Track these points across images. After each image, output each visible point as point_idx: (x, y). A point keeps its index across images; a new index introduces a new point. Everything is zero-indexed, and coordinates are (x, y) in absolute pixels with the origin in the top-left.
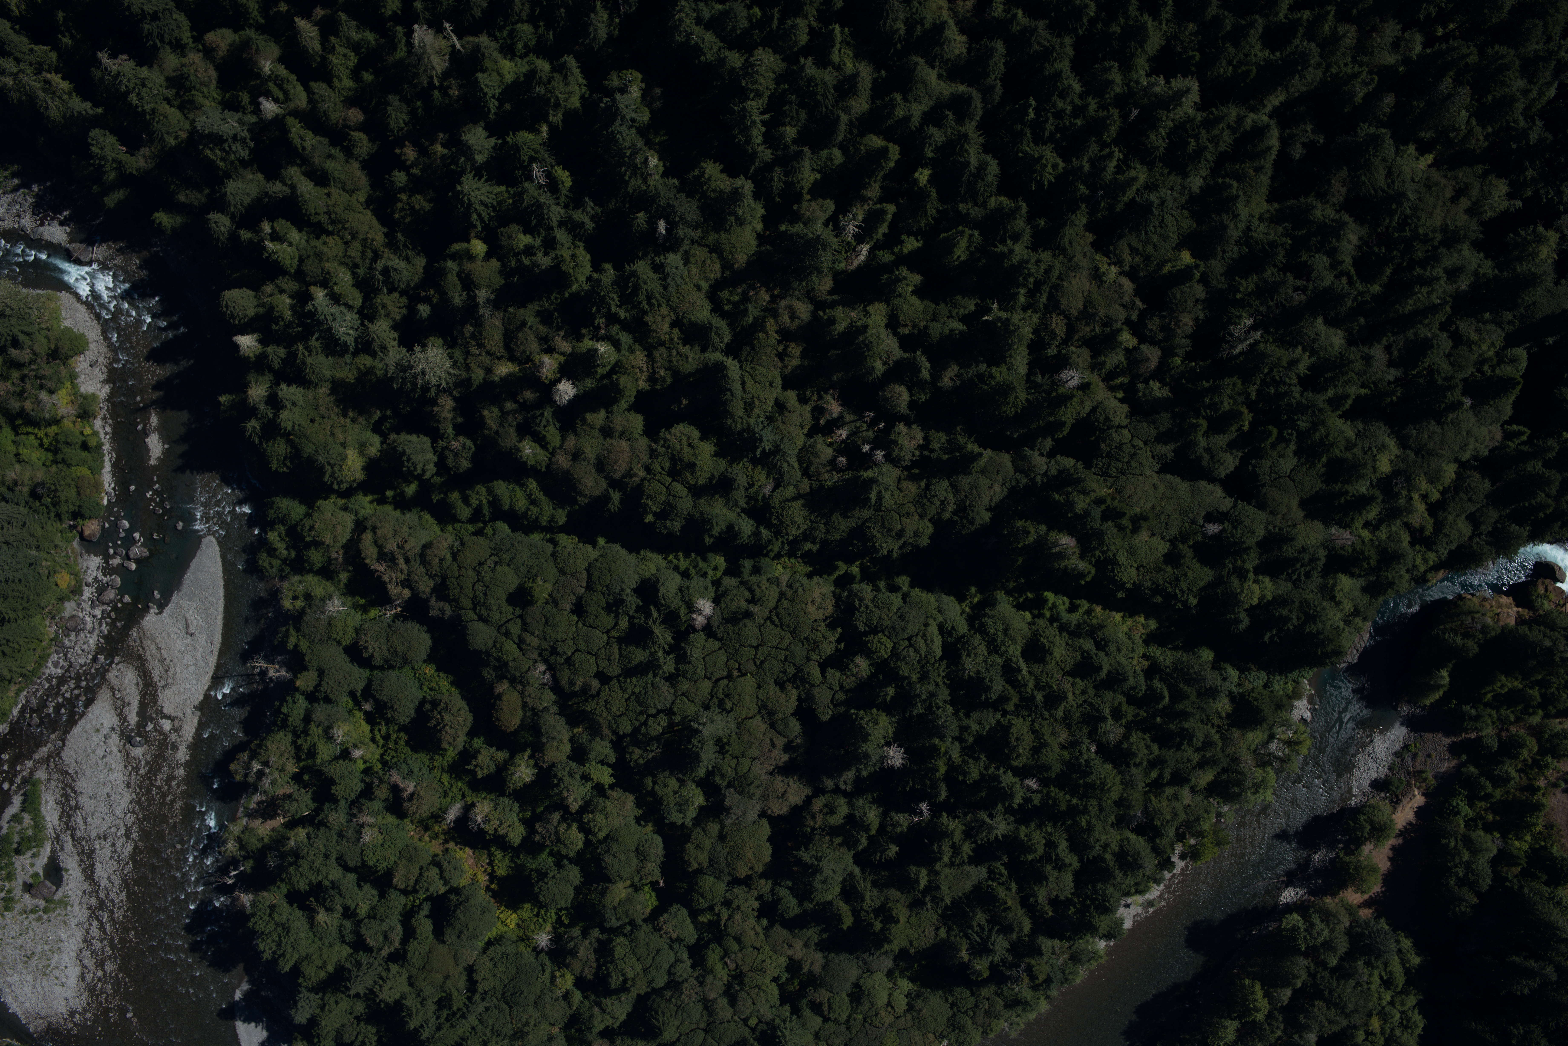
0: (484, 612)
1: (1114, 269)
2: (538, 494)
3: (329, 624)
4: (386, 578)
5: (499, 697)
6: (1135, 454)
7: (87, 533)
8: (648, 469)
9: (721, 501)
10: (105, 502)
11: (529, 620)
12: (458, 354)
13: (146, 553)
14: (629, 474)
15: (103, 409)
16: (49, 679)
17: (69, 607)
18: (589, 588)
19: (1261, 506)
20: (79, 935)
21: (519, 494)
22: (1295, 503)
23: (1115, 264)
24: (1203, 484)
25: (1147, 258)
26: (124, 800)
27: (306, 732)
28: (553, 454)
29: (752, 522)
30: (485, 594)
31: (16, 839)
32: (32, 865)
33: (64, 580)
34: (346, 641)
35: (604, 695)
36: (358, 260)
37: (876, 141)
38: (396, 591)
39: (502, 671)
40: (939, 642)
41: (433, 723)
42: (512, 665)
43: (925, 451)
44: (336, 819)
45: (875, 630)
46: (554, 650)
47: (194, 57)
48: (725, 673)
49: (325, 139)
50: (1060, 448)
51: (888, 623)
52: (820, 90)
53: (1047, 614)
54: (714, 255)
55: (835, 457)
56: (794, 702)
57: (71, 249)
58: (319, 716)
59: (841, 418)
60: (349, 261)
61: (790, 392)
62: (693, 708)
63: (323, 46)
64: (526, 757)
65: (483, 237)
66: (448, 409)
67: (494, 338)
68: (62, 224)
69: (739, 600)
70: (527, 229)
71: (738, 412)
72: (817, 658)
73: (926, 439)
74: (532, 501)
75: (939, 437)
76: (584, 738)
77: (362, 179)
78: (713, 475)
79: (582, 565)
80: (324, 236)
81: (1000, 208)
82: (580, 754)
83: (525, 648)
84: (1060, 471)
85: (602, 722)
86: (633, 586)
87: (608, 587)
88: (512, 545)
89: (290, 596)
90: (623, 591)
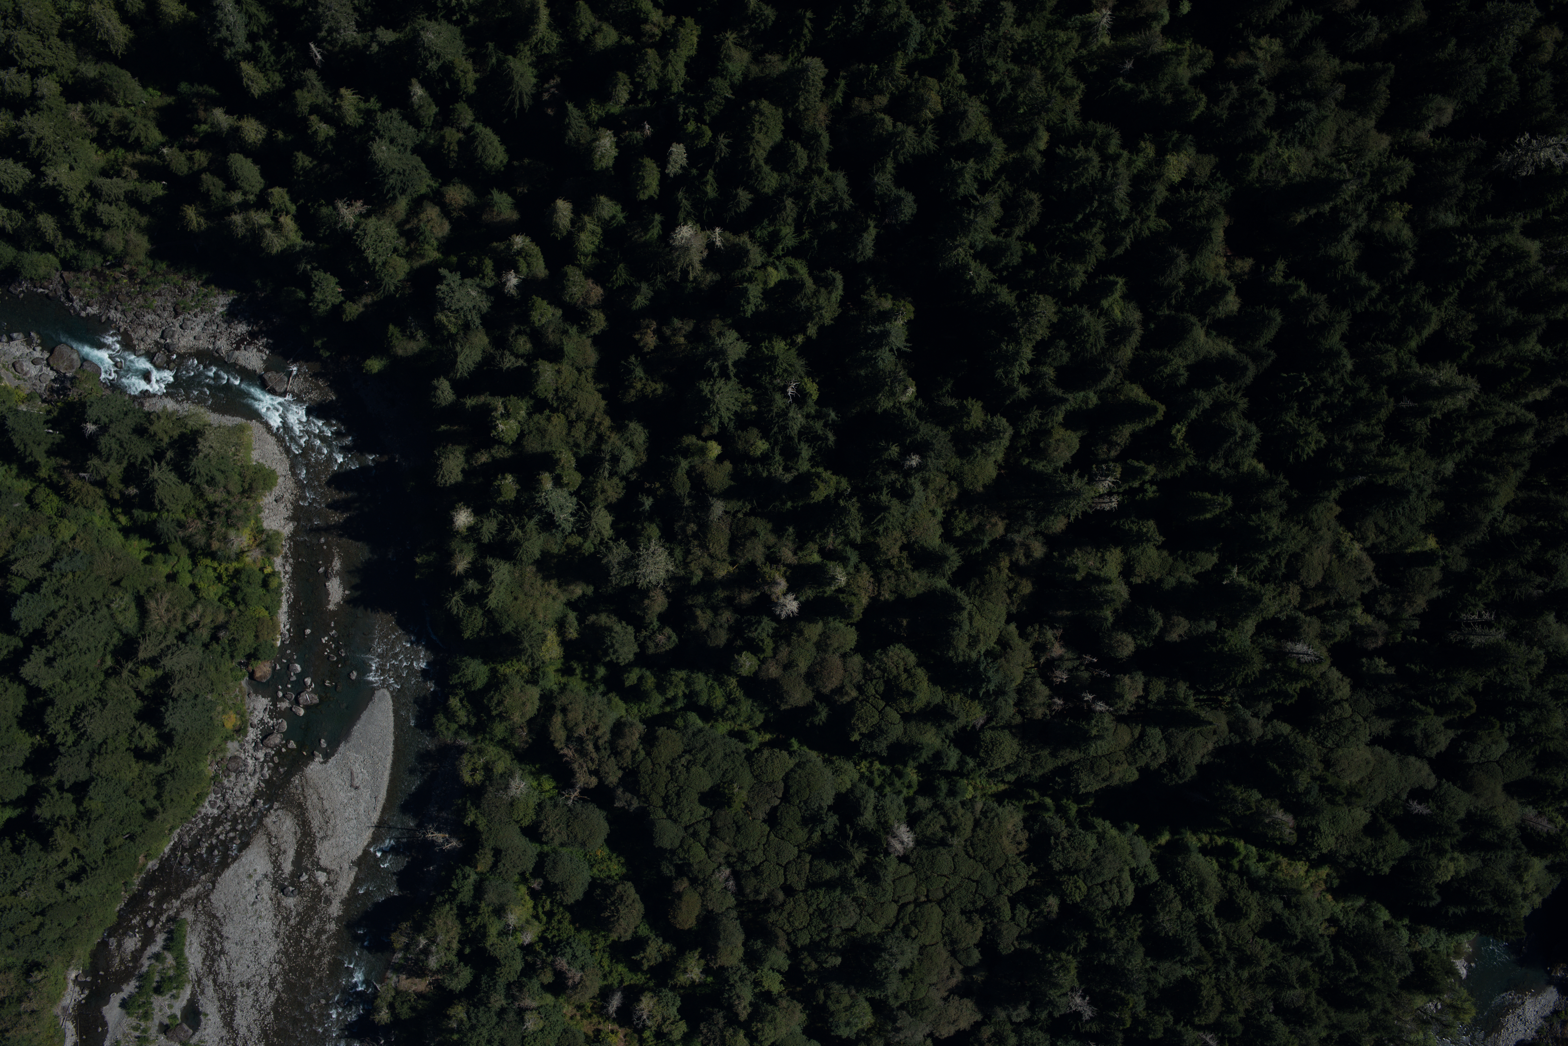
0: (675, 812)
2: (738, 694)
3: (512, 804)
4: (576, 766)
5: (679, 896)
6: (1355, 729)
7: (258, 674)
8: (859, 688)
9: (934, 730)
10: (279, 643)
11: (719, 824)
12: (678, 553)
13: (316, 700)
14: (840, 690)
15: (285, 547)
17: (232, 747)
18: (786, 798)
19: (1467, 787)
21: (719, 693)
22: (1499, 788)
23: (1358, 541)
24: (1412, 759)
26: (271, 949)
27: (475, 910)
28: (763, 662)
29: (958, 751)
30: (678, 795)
31: (157, 978)
32: (170, 1006)
33: (231, 721)
34: (526, 822)
35: (788, 907)
36: (581, 441)
37: (1137, 393)
38: (584, 779)
39: (683, 869)
40: (1131, 888)
41: (607, 914)
42: (696, 866)
43: (1142, 702)
44: (498, 1000)
45: (1070, 871)
46: (742, 857)
47: (432, 212)
48: (912, 898)
49: (559, 313)
50: (1279, 713)
51: (1084, 866)
52: (1091, 340)
53: (1237, 866)
54: (954, 483)
55: (1051, 697)
56: (979, 933)
57: (266, 377)
58: (491, 897)
59: (1061, 658)
60: (571, 440)
61: (1012, 627)
62: (876, 929)
63: (573, 223)
64: (697, 955)
65: (718, 438)
66: (659, 603)
67: (720, 541)
68: (259, 351)
69: (935, 826)
70: (765, 436)
71: (962, 644)
72: (1007, 892)
73: (1146, 689)
74: (731, 701)
75: (1159, 689)
76: (759, 944)
77: (592, 356)
78: (929, 703)
79: (779, 775)
80: (547, 412)
81: (1253, 473)
82: (753, 959)
83: (712, 851)
84: (1277, 737)
85: (780, 933)
86: (830, 802)
87: (805, 802)
88: (706, 743)
89: (470, 767)
90: (820, 807)
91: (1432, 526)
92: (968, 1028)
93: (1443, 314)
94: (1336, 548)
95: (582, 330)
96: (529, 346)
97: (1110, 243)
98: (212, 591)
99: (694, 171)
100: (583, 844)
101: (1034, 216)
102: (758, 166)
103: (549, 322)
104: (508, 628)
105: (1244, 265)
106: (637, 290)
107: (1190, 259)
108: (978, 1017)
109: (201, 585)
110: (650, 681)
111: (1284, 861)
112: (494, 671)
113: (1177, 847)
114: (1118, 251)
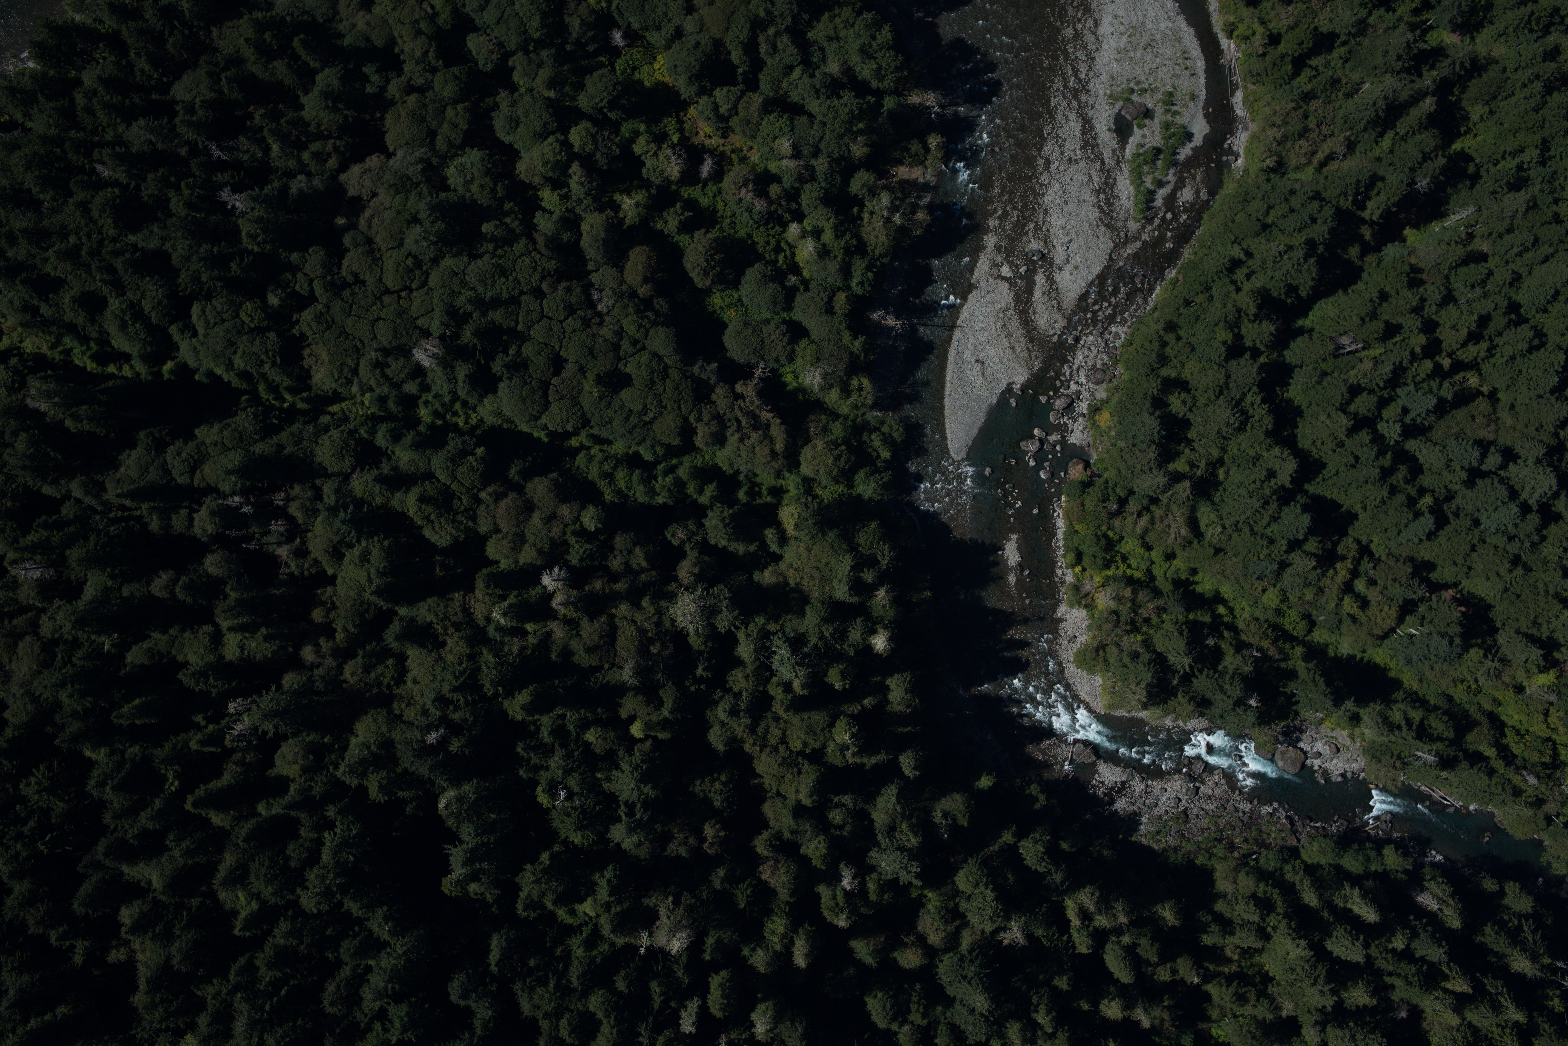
0: (655, 364)
2: (602, 484)
3: (818, 359)
4: (757, 403)
5: (647, 279)
7: (1080, 467)
8: (478, 501)
9: (402, 464)
10: (1063, 497)
11: (611, 354)
12: (667, 624)
14: (498, 497)
15: (1063, 593)
17: (1101, 394)
18: (545, 385)
21: (622, 483)
27: (848, 251)
28: (576, 520)
29: (376, 443)
30: (652, 382)
33: (1104, 419)
34: (804, 342)
35: (537, 275)
36: (773, 724)
37: (217, 819)
38: (748, 389)
39: (644, 305)
40: (194, 319)
41: (717, 257)
42: (632, 310)
43: (194, 507)
44: (821, 165)
45: (258, 330)
46: (586, 323)
47: (935, 938)
48: (415, 294)
49: (803, 850)
50: (53, 505)
51: (244, 338)
52: (263, 870)
53: (92, 344)
54: (397, 712)
55: (286, 506)
56: (345, 263)
57: (1094, 758)
58: (833, 267)
59: (279, 544)
60: (783, 725)
61: (330, 572)
62: (448, 260)
63: (792, 942)
64: (628, 221)
65: (634, 741)
66: (685, 571)
67: (626, 637)
68: (1102, 782)
69: (395, 367)
70: (588, 745)
71: (376, 554)
72: (318, 306)
73: (191, 520)
74: (609, 477)
75: (178, 522)
76: (566, 237)
77: (768, 809)
78: (406, 492)
79: (554, 407)
80: (808, 751)
81: (95, 747)
82: (571, 222)
83: (616, 328)
84: (55, 482)
85: (544, 251)
86: (501, 385)
87: (525, 383)
88: (630, 433)
89: (864, 391)
90: (510, 379)
92: (352, 165)
95: (778, 835)
96: (831, 815)
97: (250, 969)
98: (1129, 546)
99: (673, 1004)
100: (746, 324)
101: (331, 987)
102: (608, 1016)
103: (810, 840)
104: (831, 535)
105: (116, 956)
106: (723, 881)
107: (169, 958)
108: (343, 177)
109: (1142, 551)
110: (691, 489)
111: (45, 350)
112: (850, 485)
113: (154, 359)
114: (242, 961)
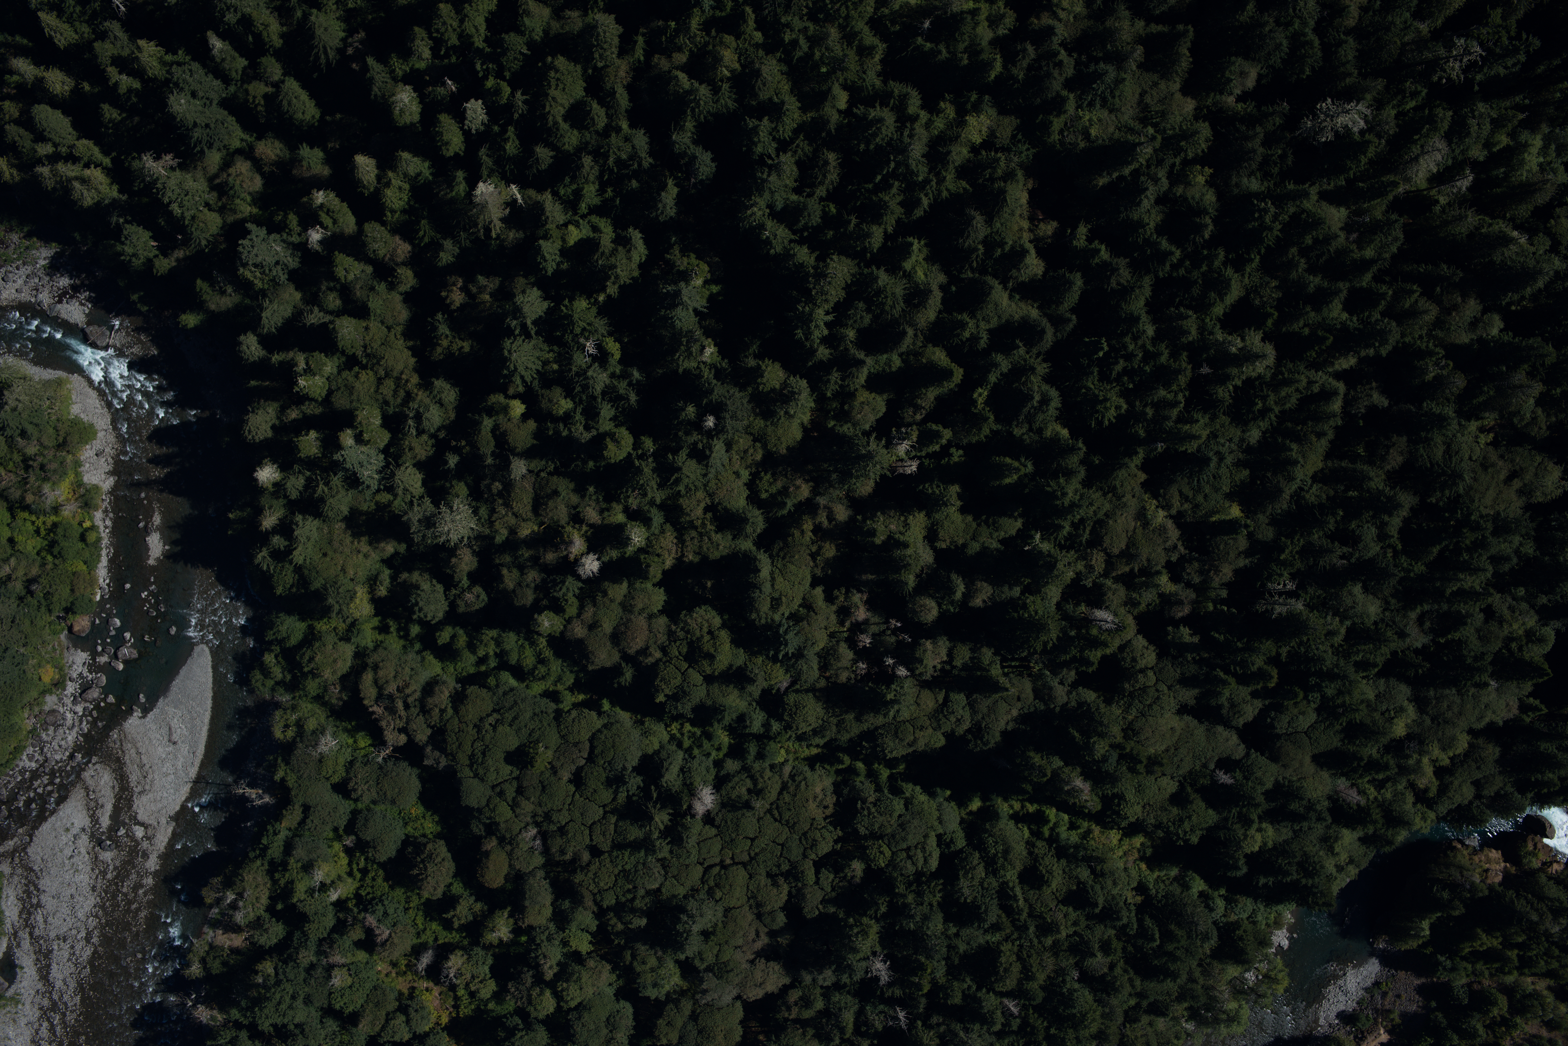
0: (481, 771)
1: (1161, 513)
2: (548, 653)
3: (320, 761)
4: (383, 724)
5: (487, 854)
6: (1158, 698)
7: (76, 628)
8: (664, 649)
9: (736, 692)
10: (98, 598)
11: (525, 784)
12: (483, 511)
13: (135, 654)
14: (644, 651)
15: (105, 502)
16: (23, 771)
17: (51, 701)
18: (591, 759)
19: (1274, 758)
20: (28, 1034)
21: (529, 652)
22: (1308, 759)
23: (1163, 508)
24: (1220, 729)
25: (1197, 506)
26: (88, 903)
27: (284, 865)
28: (569, 621)
29: (763, 714)
30: (484, 754)
33: (48, 674)
34: (336, 779)
35: (593, 868)
36: (389, 398)
37: (939, 356)
38: (393, 737)
39: (491, 829)
40: (936, 854)
41: (416, 872)
42: (502, 826)
43: (948, 667)
44: (307, 956)
45: (876, 836)
46: (547, 816)
47: (242, 167)
48: (717, 860)
49: (369, 269)
50: (1083, 681)
51: (889, 831)
52: (889, 302)
53: (1047, 833)
54: (758, 444)
55: (855, 662)
56: (784, 897)
57: (88, 331)
58: (300, 852)
59: (866, 622)
60: (380, 397)
61: (819, 591)
62: (681, 891)
63: (379, 178)
64: (506, 914)
65: (522, 397)
66: (466, 562)
67: (523, 501)
68: (82, 304)
69: (741, 789)
70: (569, 395)
71: (764, 607)
72: (813, 856)
73: (950, 654)
74: (541, 661)
75: (963, 655)
76: (567, 904)
77: (402, 314)
78: (731, 666)
79: (585, 735)
80: (356, 369)
81: (1056, 437)
82: (561, 919)
83: (518, 811)
84: (1081, 704)
85: (586, 893)
86: (635, 763)
87: (610, 763)
88: (516, 703)
89: (282, 724)
90: (624, 768)
91: (1238, 494)
92: (776, 991)
93: (1246, 280)
94: (1141, 515)
95: (392, 287)
96: (338, 302)
97: (909, 204)
98: (31, 545)
99: (496, 128)
100: (393, 802)
101: (833, 177)
102: (556, 123)
103: (357, 279)
104: (317, 585)
105: (1048, 228)
106: (440, 247)
107: (989, 221)
108: (787, 981)
109: (19, 538)
110: (462, 640)
111: (1097, 830)
112: (311, 628)
113: (988, 814)
114: (919, 213)
